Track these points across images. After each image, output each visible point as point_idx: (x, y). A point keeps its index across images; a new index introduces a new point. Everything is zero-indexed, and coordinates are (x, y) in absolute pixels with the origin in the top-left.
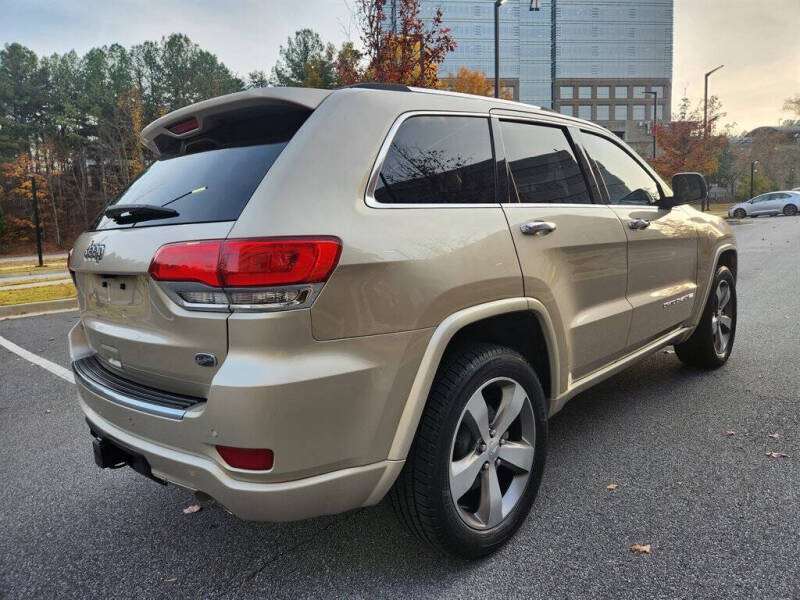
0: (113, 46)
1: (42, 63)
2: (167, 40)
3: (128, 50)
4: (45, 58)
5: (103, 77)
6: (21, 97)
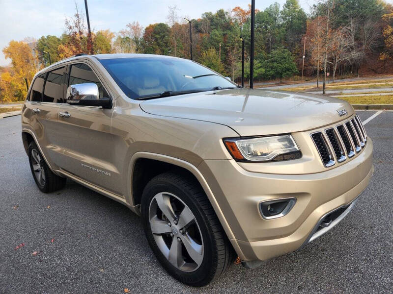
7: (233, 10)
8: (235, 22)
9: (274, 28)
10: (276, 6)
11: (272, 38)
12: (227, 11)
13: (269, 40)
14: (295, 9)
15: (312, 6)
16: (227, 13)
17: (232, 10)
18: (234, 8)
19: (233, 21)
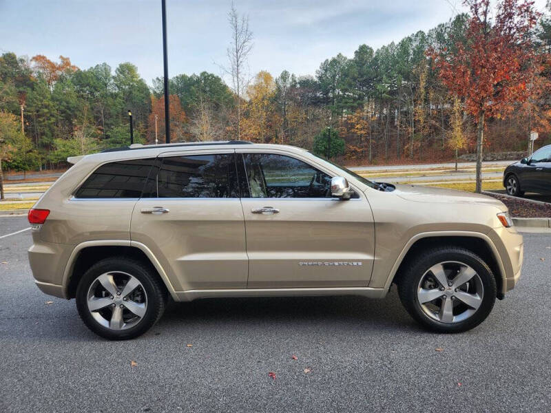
0: (418, 33)
1: (377, 53)
2: (453, 19)
3: (426, 33)
4: (378, 50)
5: (408, 54)
6: (362, 76)
7: (34, 58)
8: (39, 77)
9: (104, 96)
10: (105, 68)
11: (104, 111)
12: (23, 58)
13: (99, 111)
14: (132, 77)
15: (155, 79)
16: (22, 60)
17: (31, 58)
18: (35, 56)
19: (35, 75)
